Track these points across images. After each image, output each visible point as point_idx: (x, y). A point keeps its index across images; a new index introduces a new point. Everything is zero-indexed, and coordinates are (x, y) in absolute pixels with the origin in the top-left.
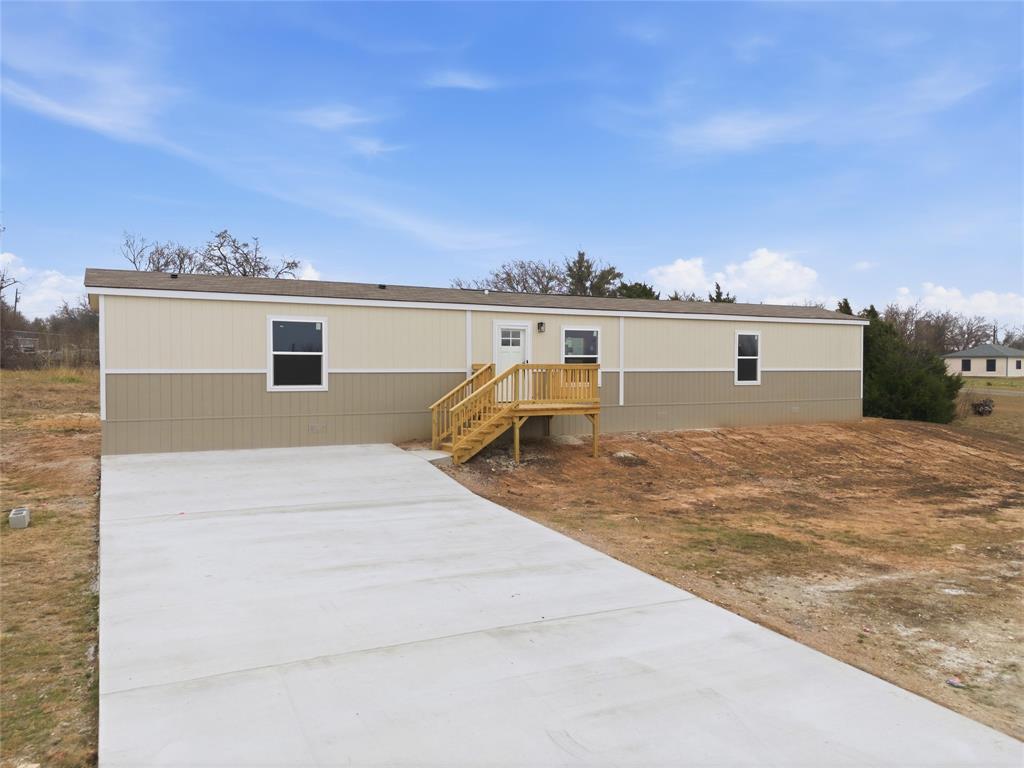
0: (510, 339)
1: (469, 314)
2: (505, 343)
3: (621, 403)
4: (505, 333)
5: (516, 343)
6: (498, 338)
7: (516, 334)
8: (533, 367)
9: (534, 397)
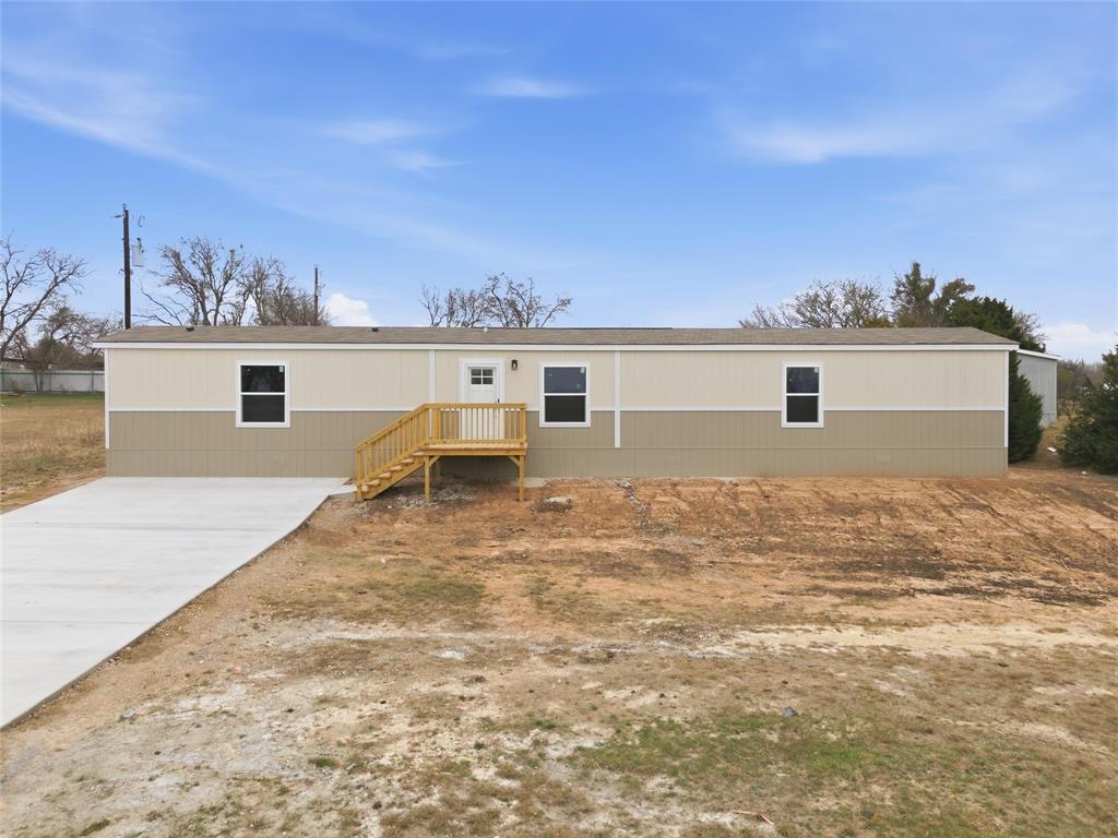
0: (482, 377)
1: (432, 355)
2: (476, 381)
3: (617, 444)
4: (475, 372)
5: (488, 381)
6: (466, 377)
7: (488, 372)
8: (504, 406)
9: (506, 436)
